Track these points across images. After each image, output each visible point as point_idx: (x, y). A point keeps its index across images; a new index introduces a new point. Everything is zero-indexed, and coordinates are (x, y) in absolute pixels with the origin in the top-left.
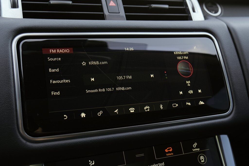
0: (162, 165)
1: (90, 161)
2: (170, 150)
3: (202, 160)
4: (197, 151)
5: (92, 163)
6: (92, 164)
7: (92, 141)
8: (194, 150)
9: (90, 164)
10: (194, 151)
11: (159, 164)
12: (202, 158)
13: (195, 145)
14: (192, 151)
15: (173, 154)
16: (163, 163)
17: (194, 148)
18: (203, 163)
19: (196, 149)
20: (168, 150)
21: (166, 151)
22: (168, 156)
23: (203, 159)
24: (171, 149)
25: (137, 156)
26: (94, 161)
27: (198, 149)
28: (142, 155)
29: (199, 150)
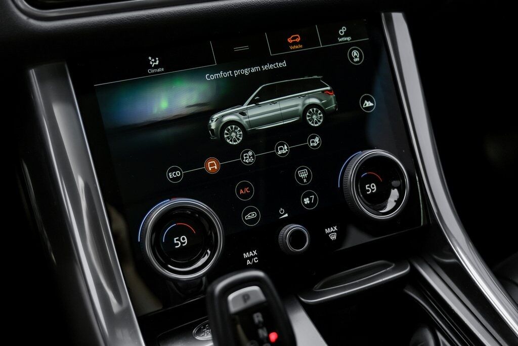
0: (282, 65)
1: (150, 58)
2: (296, 40)
3: (356, 57)
4: (347, 41)
5: (155, 61)
6: (154, 63)
7: (151, 16)
8: (340, 40)
9: (151, 63)
10: (341, 42)
11: (277, 64)
12: (355, 53)
13: (343, 30)
14: (338, 42)
15: (301, 46)
16: (285, 62)
17: (341, 37)
18: (357, 62)
19: (345, 39)
20: (292, 39)
21: (290, 40)
22: (293, 50)
23: (358, 57)
24: (297, 37)
25: (237, 49)
26: (157, 59)
27: (349, 39)
28: (246, 48)
29: (351, 40)
